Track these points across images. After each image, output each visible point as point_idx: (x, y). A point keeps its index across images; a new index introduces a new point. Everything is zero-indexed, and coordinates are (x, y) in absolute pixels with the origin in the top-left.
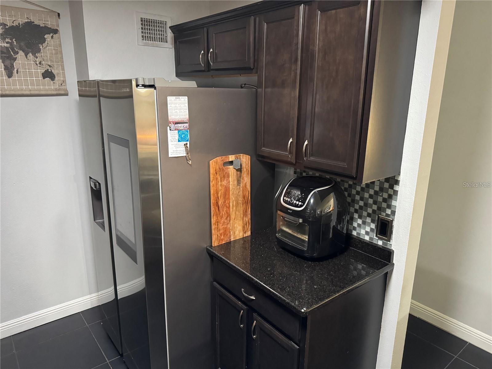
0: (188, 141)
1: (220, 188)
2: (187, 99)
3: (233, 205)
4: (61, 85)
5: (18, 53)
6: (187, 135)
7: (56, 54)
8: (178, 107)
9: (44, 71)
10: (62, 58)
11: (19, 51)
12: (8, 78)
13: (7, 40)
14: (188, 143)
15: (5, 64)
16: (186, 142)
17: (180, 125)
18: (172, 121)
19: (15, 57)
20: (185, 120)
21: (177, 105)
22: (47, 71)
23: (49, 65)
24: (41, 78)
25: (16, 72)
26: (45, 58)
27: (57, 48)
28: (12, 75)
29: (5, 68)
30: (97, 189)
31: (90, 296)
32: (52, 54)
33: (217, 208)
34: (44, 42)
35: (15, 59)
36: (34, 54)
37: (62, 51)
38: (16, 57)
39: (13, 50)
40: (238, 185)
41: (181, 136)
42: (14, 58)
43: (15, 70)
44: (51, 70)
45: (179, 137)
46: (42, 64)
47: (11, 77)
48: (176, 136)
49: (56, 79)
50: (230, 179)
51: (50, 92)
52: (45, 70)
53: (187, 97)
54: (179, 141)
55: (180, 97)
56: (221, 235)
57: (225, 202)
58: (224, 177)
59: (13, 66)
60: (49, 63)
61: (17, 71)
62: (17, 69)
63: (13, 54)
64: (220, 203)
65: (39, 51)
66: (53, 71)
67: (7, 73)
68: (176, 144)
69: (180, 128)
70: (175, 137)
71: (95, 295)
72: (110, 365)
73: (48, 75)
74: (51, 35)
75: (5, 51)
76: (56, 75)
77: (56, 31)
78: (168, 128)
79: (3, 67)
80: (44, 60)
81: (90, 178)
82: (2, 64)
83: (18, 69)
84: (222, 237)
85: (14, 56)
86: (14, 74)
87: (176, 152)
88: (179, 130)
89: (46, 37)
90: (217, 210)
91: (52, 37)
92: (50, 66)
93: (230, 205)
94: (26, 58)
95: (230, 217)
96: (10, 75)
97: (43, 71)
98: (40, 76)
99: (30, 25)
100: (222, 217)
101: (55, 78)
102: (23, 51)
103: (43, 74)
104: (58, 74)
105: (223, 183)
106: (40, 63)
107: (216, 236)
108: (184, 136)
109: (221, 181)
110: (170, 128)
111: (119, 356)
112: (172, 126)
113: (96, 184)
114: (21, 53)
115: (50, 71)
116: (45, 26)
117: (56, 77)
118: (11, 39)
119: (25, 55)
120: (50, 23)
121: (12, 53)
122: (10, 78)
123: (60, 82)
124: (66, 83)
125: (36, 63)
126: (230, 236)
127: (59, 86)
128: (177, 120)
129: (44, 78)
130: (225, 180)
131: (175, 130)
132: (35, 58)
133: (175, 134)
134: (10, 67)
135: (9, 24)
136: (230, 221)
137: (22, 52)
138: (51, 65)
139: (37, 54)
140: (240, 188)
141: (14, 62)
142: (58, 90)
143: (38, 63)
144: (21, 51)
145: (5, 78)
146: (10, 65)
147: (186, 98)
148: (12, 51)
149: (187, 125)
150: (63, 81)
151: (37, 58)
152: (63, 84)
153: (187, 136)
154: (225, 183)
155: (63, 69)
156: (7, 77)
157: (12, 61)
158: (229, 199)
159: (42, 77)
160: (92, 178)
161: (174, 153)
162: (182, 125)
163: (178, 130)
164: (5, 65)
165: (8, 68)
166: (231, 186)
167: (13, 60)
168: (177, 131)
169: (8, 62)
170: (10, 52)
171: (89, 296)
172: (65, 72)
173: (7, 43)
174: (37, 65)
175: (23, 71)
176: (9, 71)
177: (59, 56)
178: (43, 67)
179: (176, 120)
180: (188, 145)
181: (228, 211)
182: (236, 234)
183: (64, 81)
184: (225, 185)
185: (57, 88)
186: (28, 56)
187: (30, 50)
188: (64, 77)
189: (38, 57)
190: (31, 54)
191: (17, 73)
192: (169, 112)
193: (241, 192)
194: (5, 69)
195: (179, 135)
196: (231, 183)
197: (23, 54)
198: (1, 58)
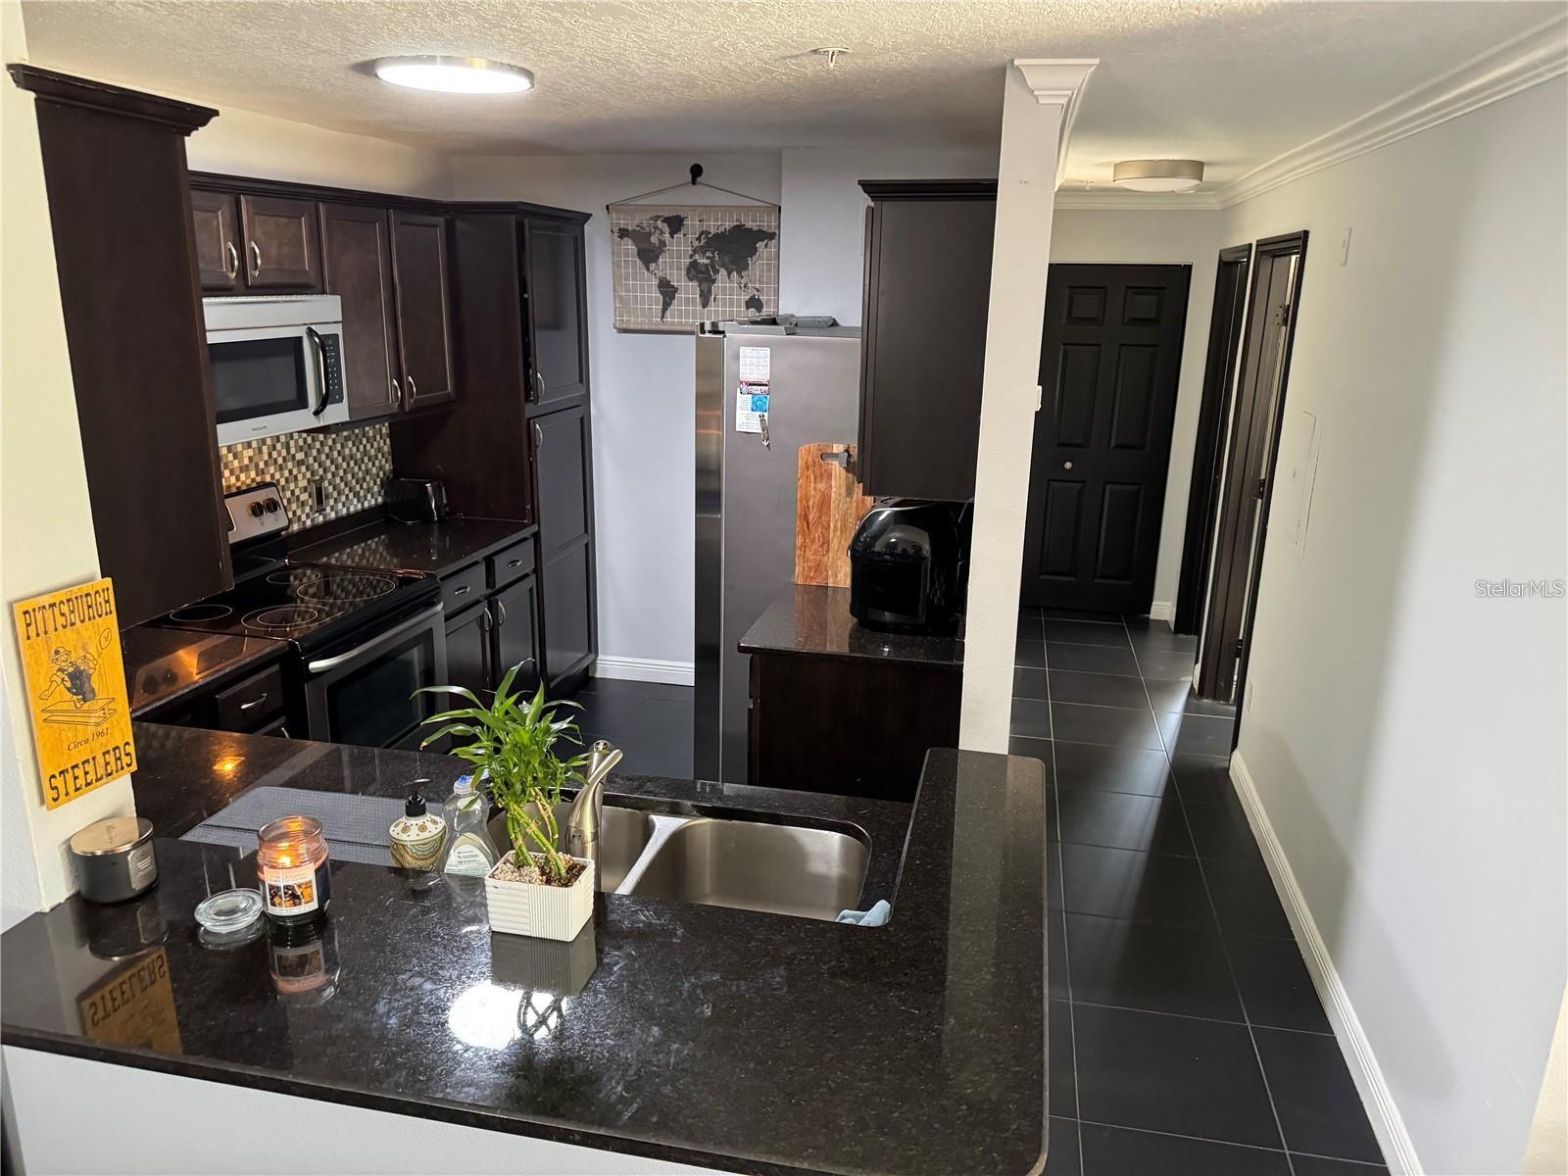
0: (765, 411)
1: (813, 493)
2: (769, 353)
3: (835, 527)
5: (719, 273)
6: (765, 402)
7: (769, 270)
8: (756, 363)
10: (778, 274)
11: (720, 269)
13: (708, 254)
14: (766, 414)
16: (763, 413)
17: (755, 388)
18: (745, 382)
19: (715, 278)
20: (764, 381)
21: (754, 360)
22: (753, 298)
23: (756, 289)
24: (743, 308)
25: (713, 299)
26: (753, 278)
27: (773, 260)
28: (708, 304)
29: (700, 294)
32: (762, 271)
33: (805, 523)
34: (755, 254)
35: (714, 281)
36: (739, 273)
38: (717, 278)
39: (713, 267)
40: (847, 496)
41: (756, 403)
43: (713, 296)
44: (759, 297)
45: (753, 405)
46: (747, 288)
48: (749, 404)
49: (765, 309)
50: (833, 482)
52: (751, 297)
53: (769, 349)
54: (753, 411)
55: (760, 350)
56: (810, 568)
57: (820, 517)
58: (821, 475)
59: (711, 291)
60: (757, 286)
61: (715, 297)
62: (715, 295)
63: (712, 274)
64: (811, 518)
65: (746, 267)
67: (703, 302)
68: (748, 415)
69: (755, 392)
70: (747, 405)
73: (755, 303)
74: (766, 241)
75: (703, 269)
76: (764, 304)
77: (771, 236)
79: (699, 292)
80: (751, 281)
82: (698, 288)
83: (717, 295)
84: (812, 574)
85: (714, 276)
86: (710, 303)
87: (746, 425)
88: (754, 395)
89: (758, 245)
90: (805, 528)
91: (766, 245)
92: (758, 290)
93: (829, 526)
94: (728, 279)
95: (829, 546)
96: (705, 304)
97: (748, 298)
98: (743, 304)
99: (739, 230)
100: (813, 542)
101: (762, 308)
102: (725, 269)
103: (746, 302)
104: (768, 301)
105: (819, 486)
106: (745, 287)
107: (801, 569)
108: (760, 404)
109: (815, 483)
110: (741, 390)
112: (745, 388)
114: (723, 272)
116: (760, 230)
118: (713, 253)
119: (728, 275)
120: (766, 224)
121: (711, 272)
122: (705, 307)
125: (740, 286)
126: (827, 577)
128: (752, 380)
129: (748, 308)
130: (824, 480)
131: (748, 394)
132: (740, 280)
133: (748, 400)
134: (708, 292)
135: (713, 231)
136: (828, 551)
138: (760, 288)
139: (744, 273)
140: (851, 502)
141: (713, 285)
143: (742, 286)
144: (723, 269)
145: (699, 308)
146: (708, 290)
148: (712, 270)
149: (766, 388)
151: (742, 278)
153: (765, 405)
154: (821, 486)
155: (776, 294)
156: (702, 306)
157: (711, 284)
158: (828, 514)
161: (744, 427)
162: (759, 388)
163: (752, 394)
164: (701, 290)
165: (705, 293)
166: (833, 495)
168: (751, 396)
169: (705, 286)
173: (707, 258)
174: (741, 288)
175: (722, 299)
176: (704, 299)
177: (774, 273)
178: (749, 292)
180: (766, 418)
181: (826, 535)
182: (839, 578)
184: (823, 490)
186: (731, 276)
187: (735, 267)
189: (744, 276)
190: (735, 273)
192: (741, 368)
193: (854, 510)
194: (700, 296)
195: (754, 402)
196: (834, 489)
197: (725, 273)
198: (698, 279)
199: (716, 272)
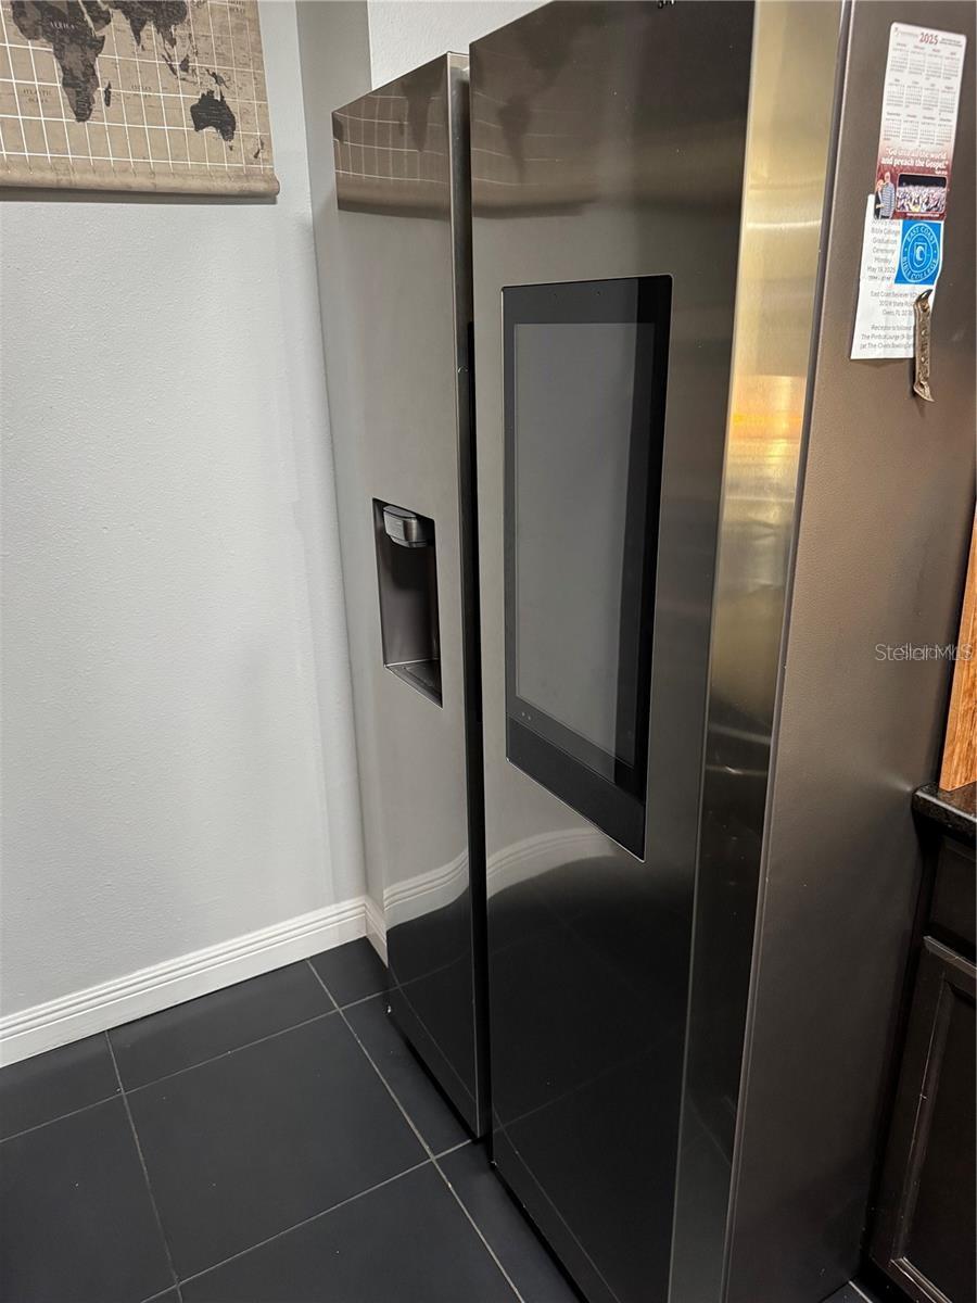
0: (929, 281)
2: (961, 53)
4: (256, 156)
5: (108, 21)
6: (934, 246)
7: (240, 29)
8: (924, 93)
9: (200, 97)
10: (257, 47)
11: (111, 10)
12: (79, 120)
14: (933, 290)
15: (65, 62)
16: (927, 287)
17: (915, 191)
18: (890, 168)
19: (99, 34)
20: (940, 167)
21: (922, 80)
22: (207, 99)
23: (214, 75)
24: (187, 125)
25: (103, 96)
26: (201, 45)
27: (243, 8)
28: (91, 110)
29: (64, 79)
30: (410, 543)
31: (337, 908)
32: (223, 28)
35: (98, 45)
36: (163, 28)
37: (256, 21)
38: (104, 37)
41: (912, 251)
42: (95, 39)
43: (101, 89)
44: (222, 97)
45: (905, 254)
46: (190, 71)
47: (87, 118)
48: (893, 252)
49: (239, 132)
51: (219, 185)
52: (203, 95)
53: (963, 39)
54: (900, 279)
55: (942, 35)
59: (94, 74)
60: (216, 68)
61: (107, 92)
62: (107, 86)
63: (91, 24)
65: (180, 14)
66: (228, 100)
67: (74, 102)
68: (888, 295)
69: (913, 208)
70: (889, 256)
71: (352, 906)
72: (442, 1174)
73: (212, 114)
75: (61, 7)
76: (237, 118)
78: (871, 199)
79: (58, 74)
80: (197, 53)
81: (380, 506)
82: (55, 60)
83: (109, 86)
85: (97, 30)
86: (95, 107)
87: (882, 333)
88: (908, 220)
92: (218, 80)
94: (135, 43)
96: (82, 111)
97: (195, 98)
98: (186, 116)
101: (234, 129)
102: (124, 12)
103: (194, 110)
104: (245, 112)
106: (185, 66)
108: (922, 253)
110: (877, 201)
111: (469, 1141)
113: (411, 524)
114: (119, 20)
115: (219, 99)
117: (238, 124)
119: (133, 31)
121: (87, 18)
122: (84, 121)
123: (252, 146)
124: (270, 151)
125: (170, 65)
127: (249, 162)
128: (908, 163)
129: (198, 127)
131: (896, 215)
132: (168, 46)
133: (892, 237)
134: (84, 74)
137: (123, 16)
138: (221, 75)
139: (175, 30)
141: (97, 56)
142: (246, 176)
143: (177, 64)
144: (119, 11)
145: (67, 118)
146: (83, 68)
147: (958, 44)
148: (88, 12)
149: (938, 193)
150: (262, 144)
151: (173, 42)
152: (260, 155)
153: (935, 256)
155: (261, 95)
156: (74, 116)
157: (90, 53)
159: (192, 123)
160: (387, 504)
161: (875, 341)
162: (924, 192)
163: (904, 216)
164: (64, 69)
165: (77, 78)
167: (91, 47)
168: (898, 225)
169: (74, 56)
170: (83, 14)
171: (333, 906)
172: (267, 107)
174: (174, 71)
175: (127, 97)
176: (78, 93)
177: (251, 38)
178: (195, 83)
179: (906, 163)
180: (930, 306)
183: (265, 144)
185: (241, 169)
186: (141, 34)
187: (152, 11)
188: (266, 127)
189: (178, 40)
190: (153, 29)
191: (105, 100)
192: (884, 115)
194: (65, 84)
195: (907, 243)
197: (126, 25)
198: (51, 36)
199: (103, 19)
